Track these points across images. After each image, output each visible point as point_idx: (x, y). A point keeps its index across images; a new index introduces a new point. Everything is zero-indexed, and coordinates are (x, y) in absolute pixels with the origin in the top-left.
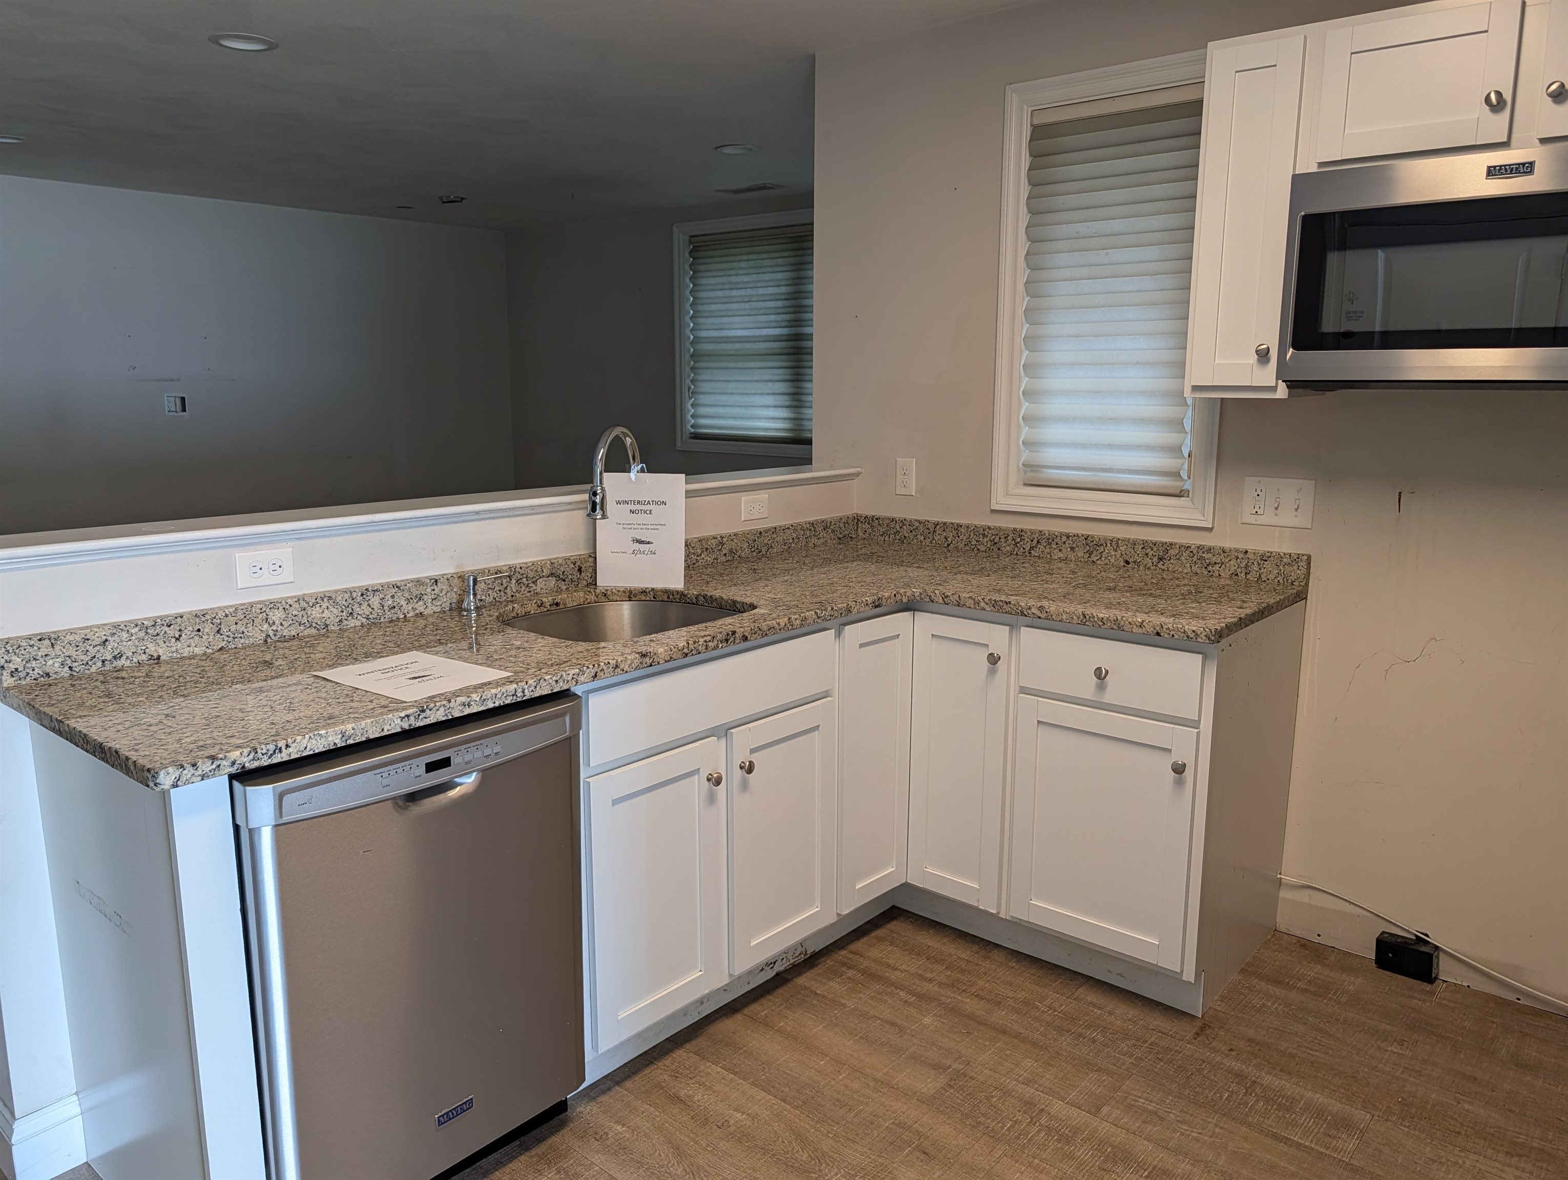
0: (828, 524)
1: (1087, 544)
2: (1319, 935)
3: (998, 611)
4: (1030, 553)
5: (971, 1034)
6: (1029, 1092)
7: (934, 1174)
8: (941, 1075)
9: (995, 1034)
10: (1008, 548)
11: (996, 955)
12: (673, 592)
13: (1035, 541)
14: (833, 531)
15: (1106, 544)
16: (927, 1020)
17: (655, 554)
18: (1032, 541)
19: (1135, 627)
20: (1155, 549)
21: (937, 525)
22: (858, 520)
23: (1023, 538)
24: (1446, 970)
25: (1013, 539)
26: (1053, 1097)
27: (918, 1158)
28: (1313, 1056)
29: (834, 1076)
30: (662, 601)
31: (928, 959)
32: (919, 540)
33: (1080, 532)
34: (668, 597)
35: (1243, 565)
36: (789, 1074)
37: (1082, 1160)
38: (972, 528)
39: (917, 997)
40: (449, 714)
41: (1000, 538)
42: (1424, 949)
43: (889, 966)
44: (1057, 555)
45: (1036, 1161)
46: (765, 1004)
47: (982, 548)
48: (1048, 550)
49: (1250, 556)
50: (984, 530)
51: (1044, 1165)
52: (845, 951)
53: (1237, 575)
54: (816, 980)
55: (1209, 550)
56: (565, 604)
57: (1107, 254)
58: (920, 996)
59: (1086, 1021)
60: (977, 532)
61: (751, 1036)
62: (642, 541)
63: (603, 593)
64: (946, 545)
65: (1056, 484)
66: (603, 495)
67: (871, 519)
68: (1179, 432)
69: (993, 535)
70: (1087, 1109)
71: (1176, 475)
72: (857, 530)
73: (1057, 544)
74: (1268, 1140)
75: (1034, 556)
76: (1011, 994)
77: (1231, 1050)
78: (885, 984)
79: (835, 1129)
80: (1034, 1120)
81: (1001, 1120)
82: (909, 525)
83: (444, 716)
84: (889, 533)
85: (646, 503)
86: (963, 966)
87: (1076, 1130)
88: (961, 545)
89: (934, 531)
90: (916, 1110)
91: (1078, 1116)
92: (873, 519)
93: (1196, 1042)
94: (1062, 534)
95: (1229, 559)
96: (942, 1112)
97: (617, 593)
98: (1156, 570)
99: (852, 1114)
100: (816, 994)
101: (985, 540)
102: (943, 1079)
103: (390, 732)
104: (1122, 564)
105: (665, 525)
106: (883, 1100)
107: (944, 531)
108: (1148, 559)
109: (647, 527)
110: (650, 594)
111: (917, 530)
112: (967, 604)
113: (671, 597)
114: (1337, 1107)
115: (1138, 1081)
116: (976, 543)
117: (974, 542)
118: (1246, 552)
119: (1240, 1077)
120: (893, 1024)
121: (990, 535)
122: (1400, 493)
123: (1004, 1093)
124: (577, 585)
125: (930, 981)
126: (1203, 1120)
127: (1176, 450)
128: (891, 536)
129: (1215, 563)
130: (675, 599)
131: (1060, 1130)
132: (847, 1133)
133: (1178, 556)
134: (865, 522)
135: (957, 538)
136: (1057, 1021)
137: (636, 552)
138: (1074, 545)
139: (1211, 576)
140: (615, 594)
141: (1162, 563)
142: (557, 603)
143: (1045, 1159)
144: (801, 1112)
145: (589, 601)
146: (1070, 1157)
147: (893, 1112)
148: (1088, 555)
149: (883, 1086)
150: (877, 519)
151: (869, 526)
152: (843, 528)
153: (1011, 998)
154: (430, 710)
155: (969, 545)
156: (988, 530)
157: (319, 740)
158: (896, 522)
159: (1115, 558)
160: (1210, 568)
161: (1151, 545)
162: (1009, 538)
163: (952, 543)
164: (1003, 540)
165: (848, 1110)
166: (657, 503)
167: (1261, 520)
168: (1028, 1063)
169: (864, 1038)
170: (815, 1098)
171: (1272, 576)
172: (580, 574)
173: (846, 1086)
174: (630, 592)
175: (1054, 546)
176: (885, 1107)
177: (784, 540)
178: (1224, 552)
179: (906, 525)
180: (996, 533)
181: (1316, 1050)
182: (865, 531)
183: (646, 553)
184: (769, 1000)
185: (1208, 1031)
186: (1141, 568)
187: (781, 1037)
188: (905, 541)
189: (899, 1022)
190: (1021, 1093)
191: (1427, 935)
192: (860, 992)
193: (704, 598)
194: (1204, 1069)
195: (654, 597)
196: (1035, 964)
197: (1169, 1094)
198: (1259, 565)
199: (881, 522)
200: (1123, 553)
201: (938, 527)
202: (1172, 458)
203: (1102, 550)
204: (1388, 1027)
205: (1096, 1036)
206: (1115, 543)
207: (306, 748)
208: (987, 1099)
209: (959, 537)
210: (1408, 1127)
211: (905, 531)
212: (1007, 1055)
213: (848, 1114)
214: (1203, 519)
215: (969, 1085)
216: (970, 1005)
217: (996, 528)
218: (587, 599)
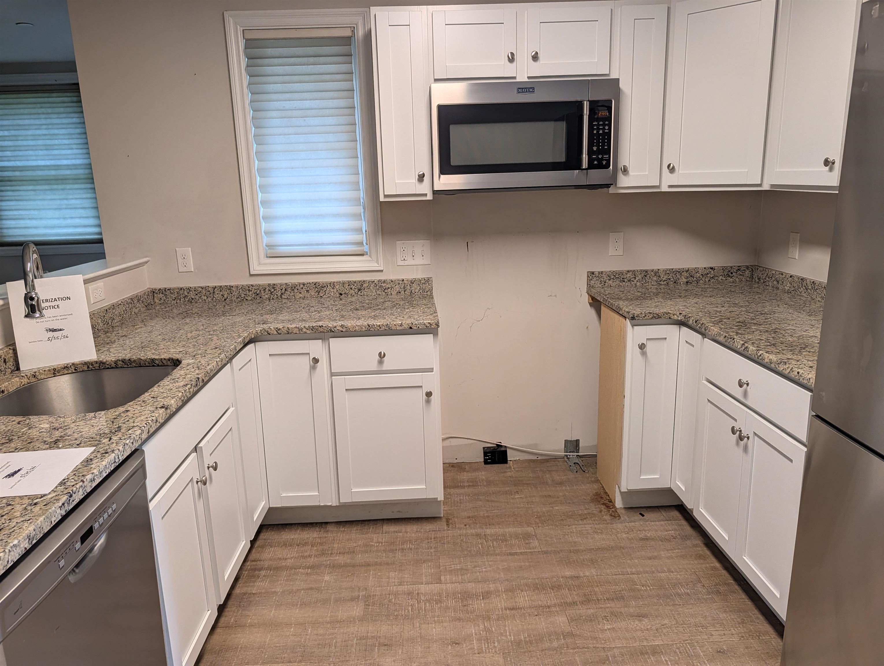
0: (140, 298)
1: (316, 287)
2: (456, 459)
3: (315, 332)
4: (281, 297)
5: (354, 574)
6: (405, 588)
7: (399, 653)
8: (358, 602)
9: (365, 568)
10: (266, 296)
11: (330, 528)
12: (92, 363)
13: (284, 290)
14: (143, 302)
15: (327, 286)
16: (327, 578)
17: (67, 337)
18: (282, 290)
19: (398, 326)
20: (355, 285)
21: (215, 288)
22: (153, 292)
23: (275, 288)
24: (511, 456)
25: (269, 290)
26: (417, 584)
27: (384, 650)
28: (495, 513)
29: (305, 633)
30: (83, 371)
31: (298, 546)
32: (203, 299)
33: (311, 281)
34: (88, 367)
35: (402, 287)
36: (280, 646)
37: (453, 607)
38: (241, 287)
39: (311, 569)
40: (85, 492)
41: (260, 291)
42: (503, 449)
43: (280, 559)
44: (298, 296)
45: (436, 619)
46: (228, 615)
47: (249, 298)
48: (293, 294)
49: (405, 282)
50: (249, 287)
51: (441, 618)
52: (249, 562)
53: (400, 292)
54: (246, 586)
55: (384, 282)
56: (8, 390)
57: (305, 120)
58: (312, 567)
59: (400, 541)
60: (244, 289)
61: (237, 637)
62: (54, 330)
63: (33, 375)
64: (223, 300)
65: (287, 255)
66: (38, 298)
67: (163, 290)
68: (359, 220)
69: (255, 289)
70: (435, 582)
71: (361, 244)
72: (154, 299)
73: (298, 290)
74: (510, 557)
75: (284, 298)
76: (355, 545)
77: (465, 525)
78: (287, 570)
79: (331, 660)
80: (419, 600)
81: (405, 608)
82: (194, 291)
83: (82, 495)
84: (179, 297)
85: (53, 300)
86: (319, 541)
87: (440, 594)
88: (234, 299)
89: (213, 292)
90: (362, 626)
91: (435, 588)
92: (165, 291)
93: (450, 528)
94: (300, 284)
95: (395, 285)
96: (375, 621)
97: (43, 373)
98: (357, 296)
99: (333, 648)
100: (254, 594)
101: (251, 293)
102: (362, 604)
103: (56, 522)
104: (338, 295)
105: (72, 314)
106: (342, 631)
107: (221, 291)
108: (352, 291)
109: (57, 318)
110: (71, 368)
111: (201, 293)
112: (294, 332)
113: (91, 366)
114: (519, 530)
115: (444, 558)
116: (244, 296)
117: (243, 296)
118: (403, 280)
119: (478, 535)
120: (311, 589)
121: (253, 290)
122: (467, 243)
123: (395, 594)
124: (5, 373)
125: (310, 556)
126: (481, 561)
127: (359, 230)
128: (181, 299)
129: (388, 288)
130: (94, 368)
131: (433, 598)
132: (339, 659)
133: (368, 287)
134: (160, 293)
135: (231, 294)
136: (387, 547)
137: (50, 339)
138: (308, 289)
139: (387, 295)
140: (42, 374)
141: (360, 292)
142: (3, 390)
143: (438, 615)
144: (305, 663)
145: (23, 384)
146: (447, 608)
147: (353, 634)
148: (317, 293)
149: (335, 624)
150: (169, 290)
151: (163, 295)
152: (147, 299)
153: (357, 547)
154: (75, 493)
155: (240, 297)
156: (251, 287)
157: (15, 551)
158: (184, 290)
159: (333, 293)
160: (386, 291)
161: (353, 283)
162: (266, 290)
163: (227, 298)
164: (262, 292)
165: (329, 647)
166: (62, 299)
167: (407, 263)
168: (392, 574)
169: (302, 604)
170: (306, 651)
171: (417, 291)
172: (6, 364)
173: (317, 635)
174: (54, 370)
175: (296, 291)
176: (346, 634)
177: (119, 313)
178: (392, 282)
179: (192, 291)
180: (257, 288)
181: (494, 510)
182: (160, 299)
183: (59, 338)
184: (228, 611)
185: (451, 521)
186: (349, 296)
187: (256, 628)
188: (193, 301)
189: (313, 586)
190: (402, 591)
191: (501, 443)
192: (278, 581)
193: (123, 362)
194: (463, 539)
195: (75, 370)
196: (353, 524)
197: (460, 558)
198: (410, 286)
199: (172, 291)
200: (338, 289)
201: (216, 289)
202: (358, 235)
203: (326, 289)
204: (508, 488)
205: (409, 546)
206: (333, 285)
207: (8, 561)
208: (390, 602)
209: (232, 294)
210: (547, 526)
211: (192, 295)
212: (380, 576)
213: (331, 649)
214: (378, 265)
215: (376, 600)
216: (340, 559)
217: (257, 285)
218: (22, 383)
